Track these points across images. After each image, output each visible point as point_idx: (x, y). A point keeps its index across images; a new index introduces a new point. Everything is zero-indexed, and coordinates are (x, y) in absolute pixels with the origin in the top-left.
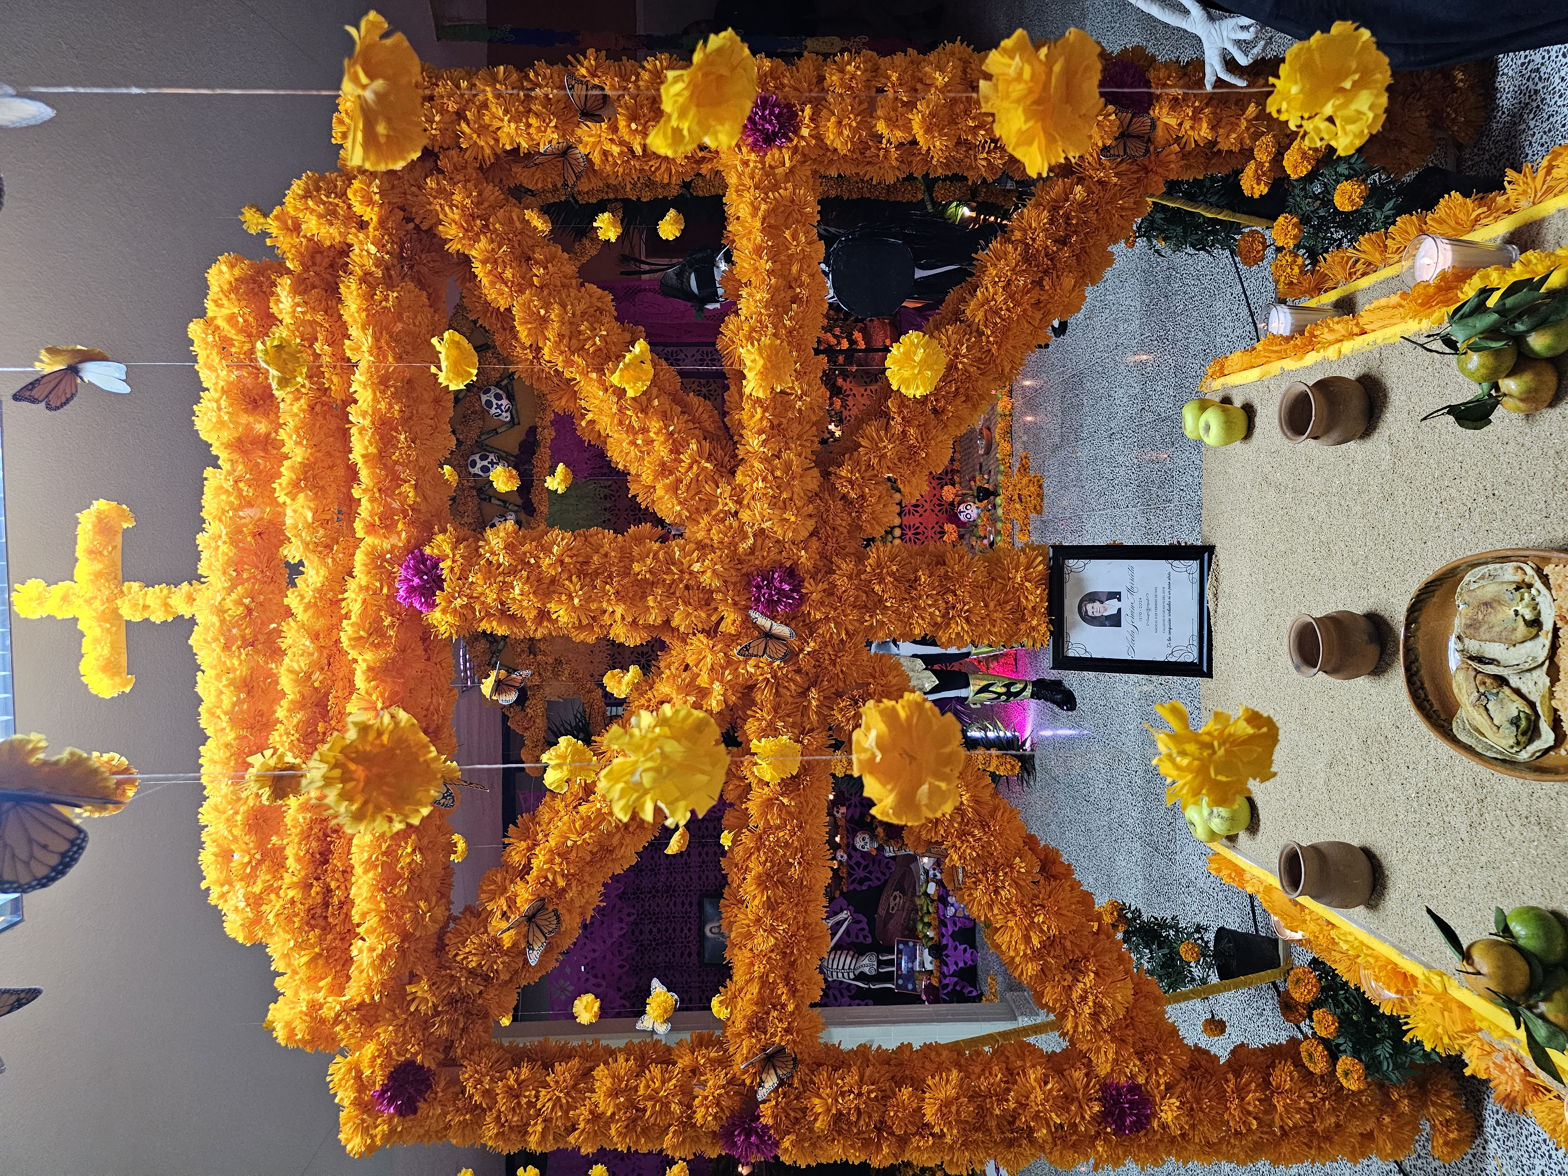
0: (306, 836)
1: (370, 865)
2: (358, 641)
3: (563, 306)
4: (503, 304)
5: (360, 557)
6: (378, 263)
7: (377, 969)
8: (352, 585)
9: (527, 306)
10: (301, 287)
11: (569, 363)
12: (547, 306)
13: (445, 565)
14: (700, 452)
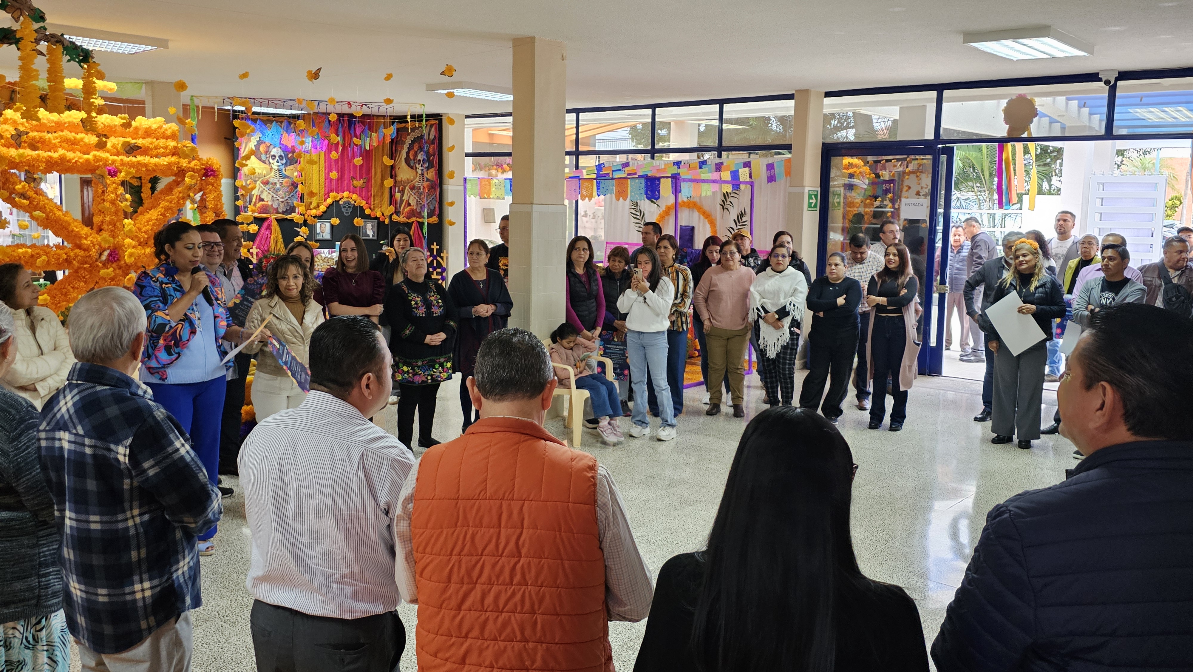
0: (41, 138)
1: (39, 156)
2: (95, 156)
4: (174, 193)
5: (116, 158)
6: (182, 166)
7: (11, 156)
8: (108, 155)
9: (174, 199)
10: (175, 148)
11: (162, 207)
13: (116, 178)
14: (144, 238)
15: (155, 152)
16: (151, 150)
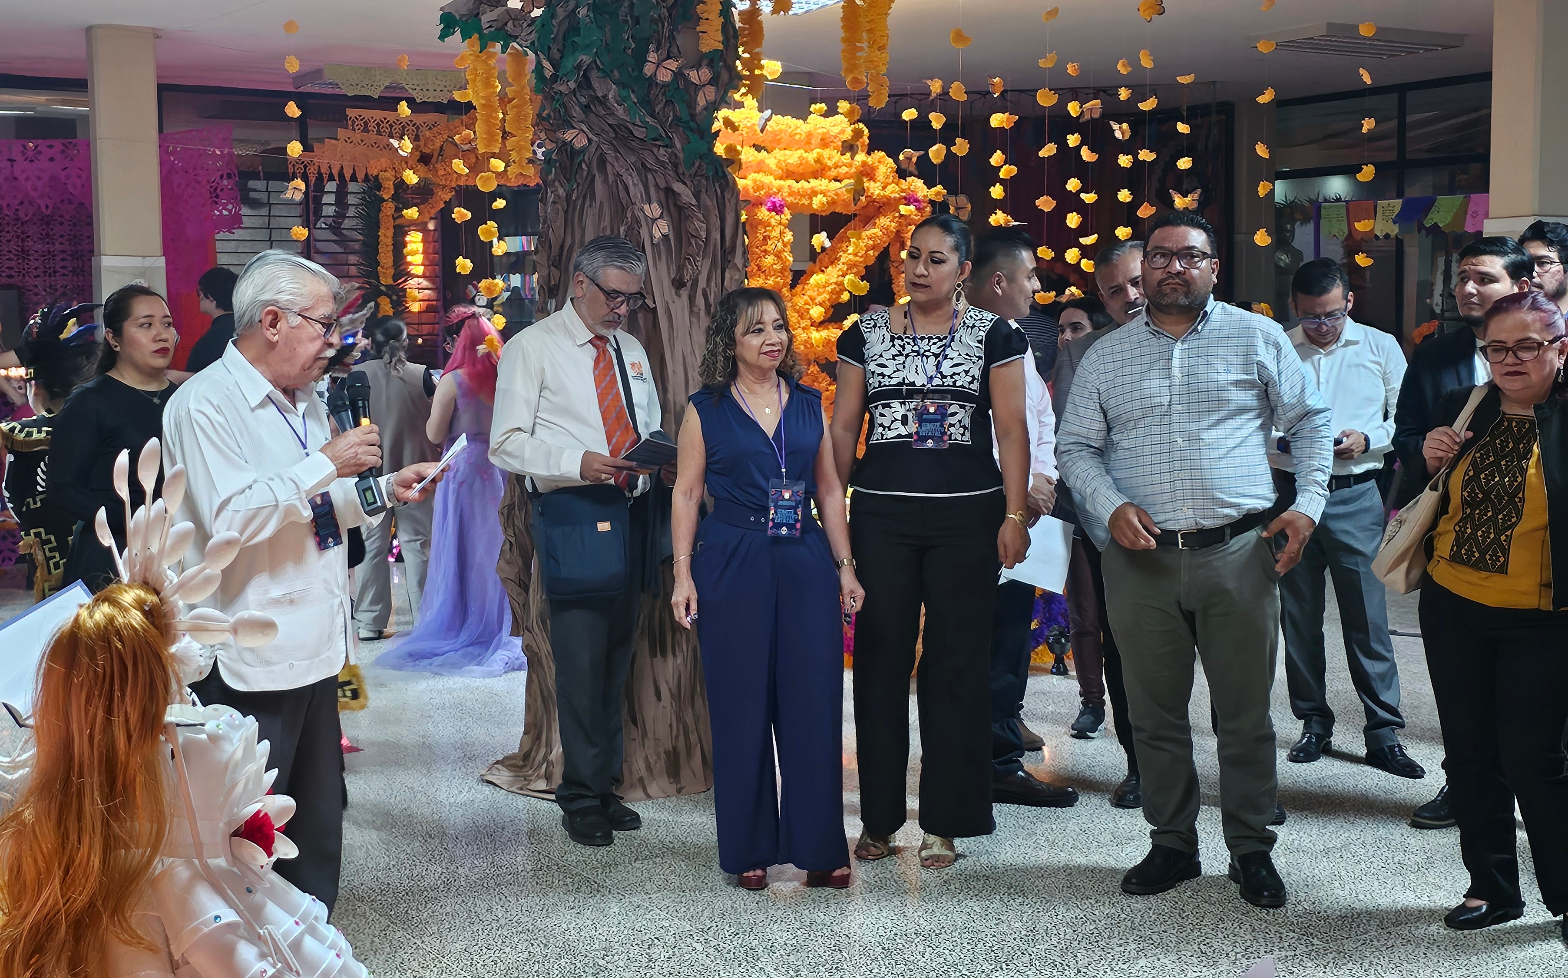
2: (755, 181)
3: (861, 262)
5: (782, 182)
6: (872, 194)
8: (771, 178)
10: (864, 164)
12: (861, 257)
13: (782, 216)
15: (833, 173)
16: (830, 169)
